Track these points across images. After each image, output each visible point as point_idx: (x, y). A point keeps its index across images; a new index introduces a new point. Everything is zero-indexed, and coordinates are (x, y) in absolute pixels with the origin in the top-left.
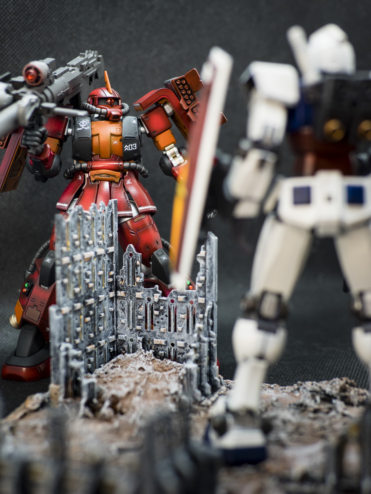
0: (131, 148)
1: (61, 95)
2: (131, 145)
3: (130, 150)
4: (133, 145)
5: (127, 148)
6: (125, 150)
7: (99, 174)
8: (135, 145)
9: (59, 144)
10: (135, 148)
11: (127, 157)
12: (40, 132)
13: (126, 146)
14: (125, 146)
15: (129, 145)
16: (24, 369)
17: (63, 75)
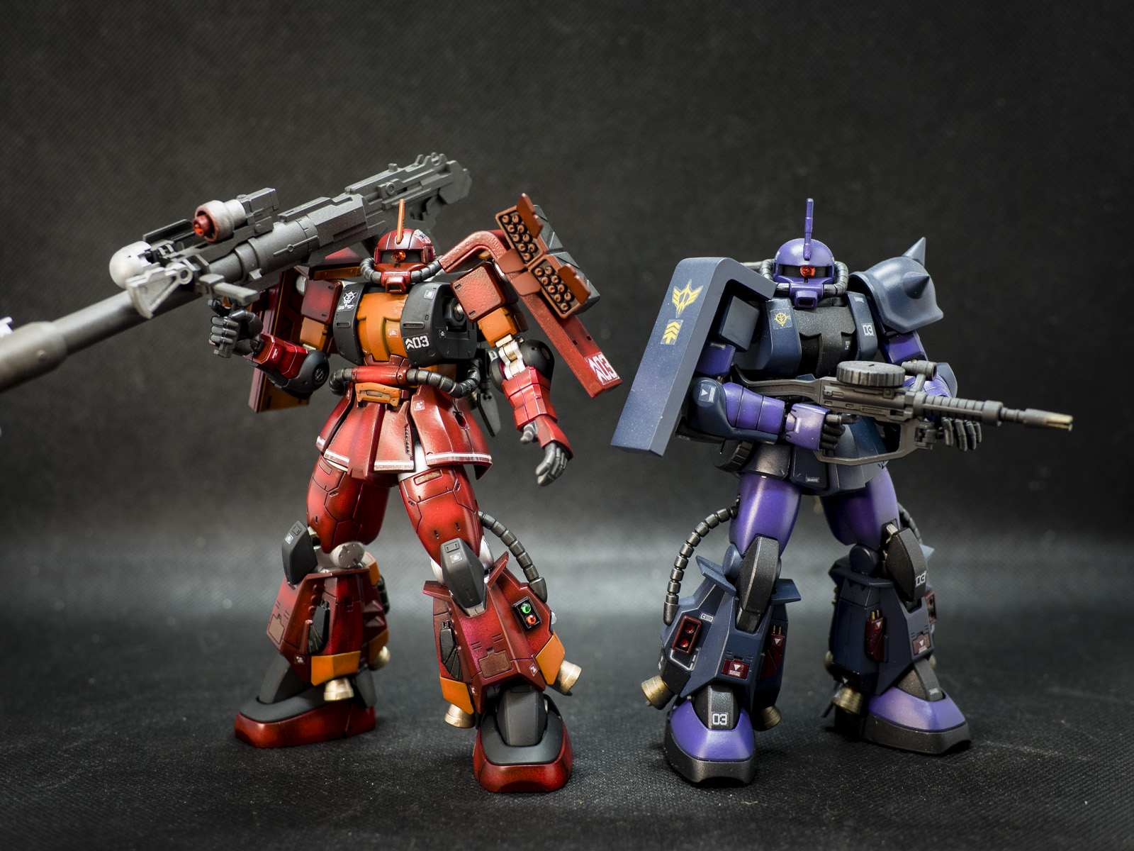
0: (417, 345)
1: (287, 253)
2: (417, 338)
3: (417, 347)
4: (421, 338)
5: (411, 343)
6: (408, 347)
9: (326, 332)
11: (416, 359)
12: (234, 319)
13: (408, 340)
14: (405, 340)
15: (414, 339)
16: (262, 726)
17: (309, 215)
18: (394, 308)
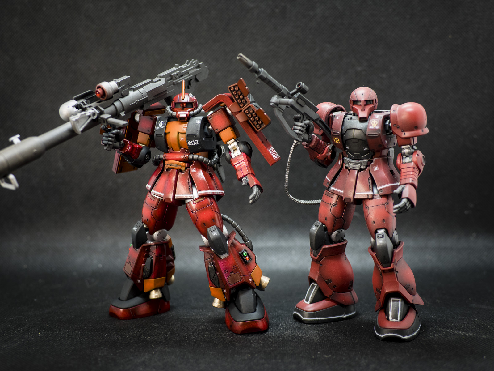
0: (193, 144)
1: (135, 104)
2: (193, 141)
3: (193, 145)
4: (195, 141)
5: (190, 143)
6: (189, 145)
7: (170, 164)
8: (196, 141)
9: (149, 138)
10: (197, 143)
13: (189, 142)
14: (188, 142)
15: (192, 141)
17: (143, 87)
18: (183, 127)
